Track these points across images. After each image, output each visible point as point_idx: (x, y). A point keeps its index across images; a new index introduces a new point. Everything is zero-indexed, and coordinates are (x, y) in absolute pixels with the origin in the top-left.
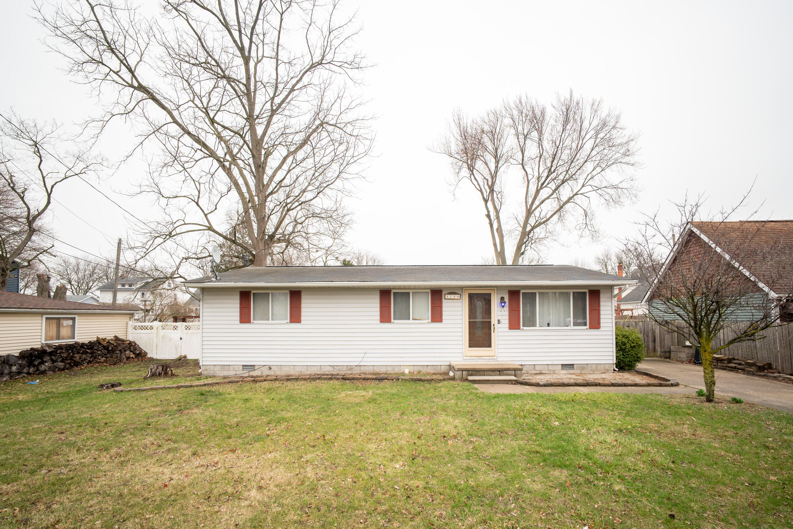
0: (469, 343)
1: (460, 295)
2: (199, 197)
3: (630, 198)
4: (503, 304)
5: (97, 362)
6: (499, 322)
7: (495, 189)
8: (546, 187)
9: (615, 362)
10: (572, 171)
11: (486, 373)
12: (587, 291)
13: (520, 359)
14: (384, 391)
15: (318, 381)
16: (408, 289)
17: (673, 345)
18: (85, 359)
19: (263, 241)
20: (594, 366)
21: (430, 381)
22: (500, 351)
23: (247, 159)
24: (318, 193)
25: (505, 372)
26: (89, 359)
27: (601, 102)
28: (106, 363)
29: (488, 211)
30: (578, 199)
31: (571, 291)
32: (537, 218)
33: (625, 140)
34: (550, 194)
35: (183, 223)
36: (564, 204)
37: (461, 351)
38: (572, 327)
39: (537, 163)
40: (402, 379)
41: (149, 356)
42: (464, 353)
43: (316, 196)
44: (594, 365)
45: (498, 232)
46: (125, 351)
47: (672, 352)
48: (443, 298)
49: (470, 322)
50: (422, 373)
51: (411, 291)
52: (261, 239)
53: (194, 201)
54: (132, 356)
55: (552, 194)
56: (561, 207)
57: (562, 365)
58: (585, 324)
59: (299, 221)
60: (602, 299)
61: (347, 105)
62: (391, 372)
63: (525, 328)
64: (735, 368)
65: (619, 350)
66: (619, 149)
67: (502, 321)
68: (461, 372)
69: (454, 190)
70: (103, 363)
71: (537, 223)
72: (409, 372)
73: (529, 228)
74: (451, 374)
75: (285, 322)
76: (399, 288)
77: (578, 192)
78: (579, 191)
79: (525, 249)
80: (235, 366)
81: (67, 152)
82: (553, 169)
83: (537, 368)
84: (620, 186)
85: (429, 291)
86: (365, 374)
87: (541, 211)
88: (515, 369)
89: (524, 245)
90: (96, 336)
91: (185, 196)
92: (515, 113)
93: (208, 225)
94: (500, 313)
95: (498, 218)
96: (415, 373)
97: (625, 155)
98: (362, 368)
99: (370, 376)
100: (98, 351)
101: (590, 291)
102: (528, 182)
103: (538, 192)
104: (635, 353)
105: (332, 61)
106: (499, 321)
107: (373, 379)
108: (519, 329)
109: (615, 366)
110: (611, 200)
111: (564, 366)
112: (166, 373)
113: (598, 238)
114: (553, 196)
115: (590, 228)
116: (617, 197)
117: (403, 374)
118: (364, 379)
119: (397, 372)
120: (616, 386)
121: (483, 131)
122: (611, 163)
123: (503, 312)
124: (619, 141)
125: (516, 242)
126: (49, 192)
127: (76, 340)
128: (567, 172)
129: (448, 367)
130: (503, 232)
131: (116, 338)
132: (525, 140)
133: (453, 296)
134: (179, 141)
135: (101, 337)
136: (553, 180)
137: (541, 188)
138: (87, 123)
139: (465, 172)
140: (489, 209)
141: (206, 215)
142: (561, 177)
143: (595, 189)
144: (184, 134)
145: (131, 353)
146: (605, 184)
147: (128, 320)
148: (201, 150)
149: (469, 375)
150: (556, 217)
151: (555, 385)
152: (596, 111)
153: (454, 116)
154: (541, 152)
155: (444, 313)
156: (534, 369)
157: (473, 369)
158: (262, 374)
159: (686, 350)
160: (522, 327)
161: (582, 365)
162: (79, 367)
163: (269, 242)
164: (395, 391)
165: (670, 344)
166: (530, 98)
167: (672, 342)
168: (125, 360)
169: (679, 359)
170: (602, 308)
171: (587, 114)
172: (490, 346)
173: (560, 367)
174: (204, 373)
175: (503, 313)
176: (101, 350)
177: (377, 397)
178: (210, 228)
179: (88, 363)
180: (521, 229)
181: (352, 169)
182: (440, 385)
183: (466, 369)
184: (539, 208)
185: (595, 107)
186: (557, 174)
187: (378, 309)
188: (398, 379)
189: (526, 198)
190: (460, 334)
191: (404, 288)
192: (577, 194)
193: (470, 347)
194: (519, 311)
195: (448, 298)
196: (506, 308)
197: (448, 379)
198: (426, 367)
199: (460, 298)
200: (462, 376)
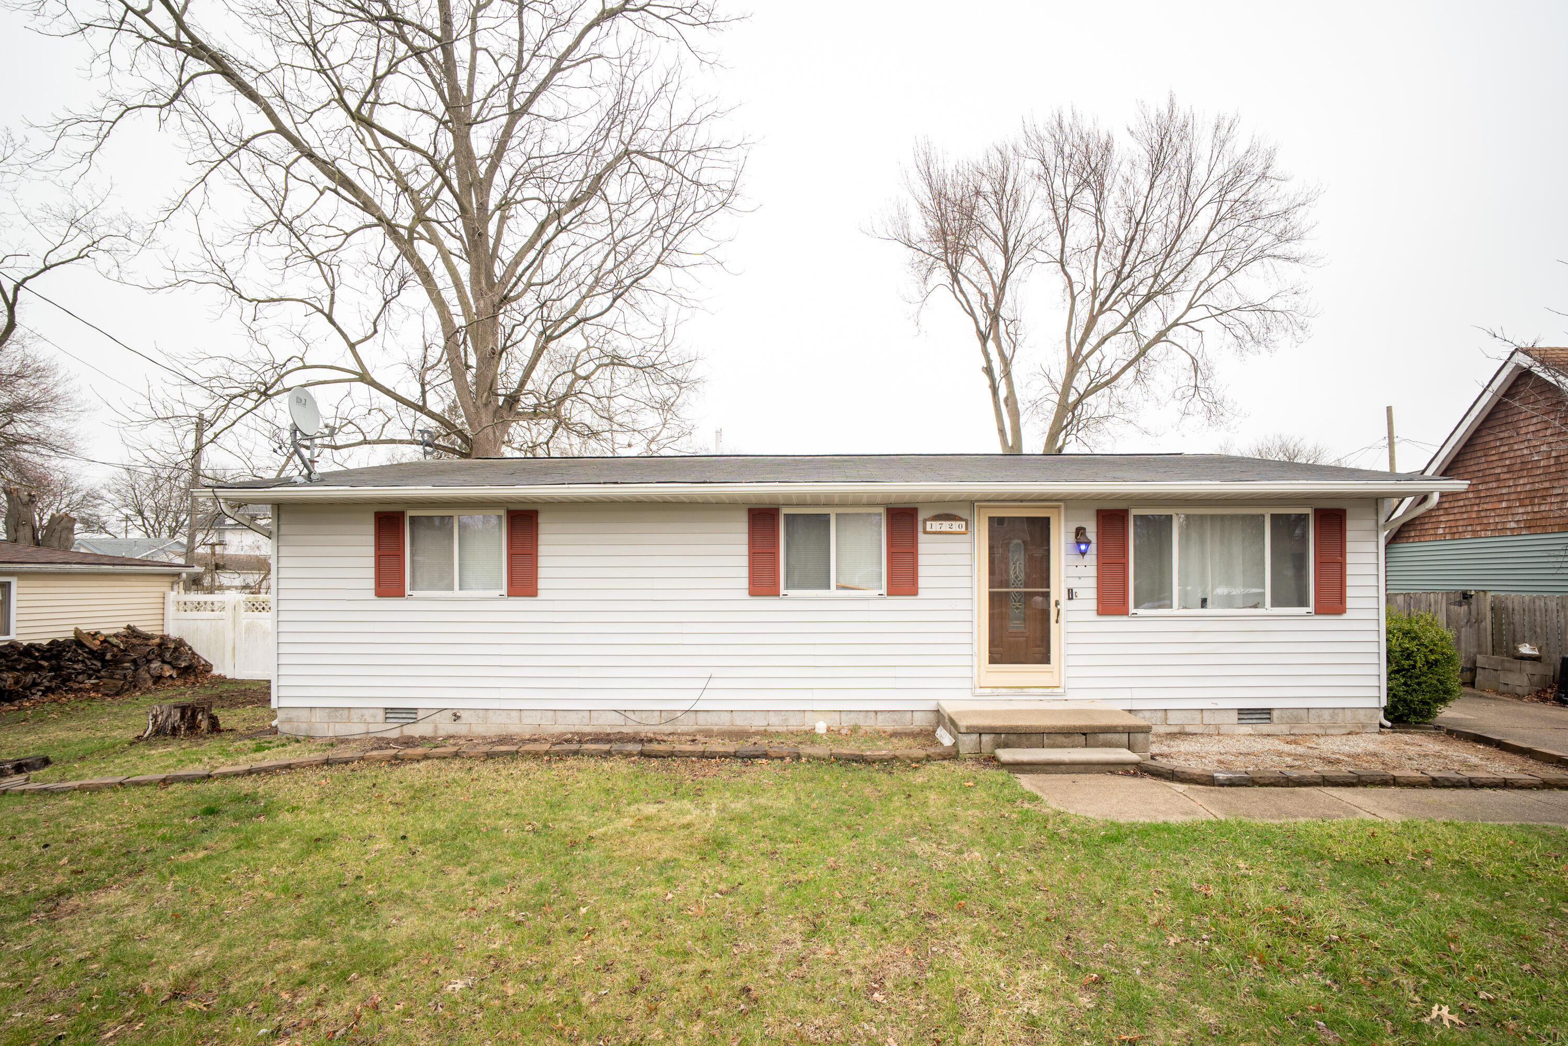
0: (990, 652)
1: (966, 521)
2: (332, 302)
3: (1291, 331)
4: (1083, 547)
5: (71, 690)
6: (1071, 594)
7: (1002, 314)
8: (1110, 309)
9: (1384, 703)
10: (1166, 276)
11: (1046, 741)
12: (1309, 511)
13: (1127, 694)
14: (756, 802)
15: (571, 762)
16: (825, 505)
17: (1480, 653)
18: (35, 684)
19: (491, 408)
20: (1326, 715)
21: (888, 762)
22: (1072, 672)
23: (451, 219)
24: (615, 300)
25: (1101, 736)
26: (47, 684)
27: (1236, 121)
28: (97, 691)
29: (989, 361)
30: (1179, 334)
31: (1268, 512)
32: (1093, 375)
33: (1284, 205)
34: (1118, 324)
35: (300, 364)
36: (1150, 345)
37: (967, 672)
38: (1268, 610)
39: (1093, 260)
40: (809, 756)
41: (216, 672)
42: (976, 678)
43: (611, 306)
44: (1326, 712)
45: (1007, 405)
46: (149, 661)
47: (1478, 671)
48: (920, 529)
49: (992, 596)
50: (861, 732)
51: (832, 512)
52: (486, 405)
53: (322, 311)
54: (168, 674)
55: (1124, 324)
56: (1143, 353)
57: (1241, 711)
58: (1303, 603)
59: (581, 372)
60: (1349, 535)
61: (686, 116)
62: (780, 729)
63: (1141, 612)
65: (1397, 672)
66: (1269, 225)
67: (1080, 593)
68: (975, 737)
69: (918, 312)
70: (88, 691)
71: (1092, 385)
72: (828, 730)
73: (1072, 398)
74: (945, 738)
75: (496, 593)
76: (801, 502)
77: (1178, 319)
78: (1181, 317)
79: (1064, 440)
80: (365, 711)
81: (47, 208)
82: (1127, 269)
83: (1173, 718)
84: (1271, 305)
85: (882, 510)
86: (708, 734)
87: (1101, 357)
88: (1130, 727)
89: (1064, 432)
90: (72, 628)
91: (301, 301)
92: (1049, 149)
93: (359, 370)
94: (1073, 571)
95: (1007, 374)
96: (843, 732)
97: (1279, 238)
98: (701, 718)
99: (716, 746)
100: (74, 662)
101: (1318, 512)
102: (1073, 298)
103: (1092, 320)
104: (1438, 680)
105: (649, 5)
106: (1070, 591)
107: (726, 756)
108: (1126, 613)
109: (1382, 713)
110: (1248, 338)
111: (1245, 714)
112: (193, 727)
113: (1221, 418)
114: (1124, 329)
115: (1204, 396)
116: (1263, 330)
117: (810, 736)
118: (703, 756)
119: (795, 728)
120: (1445, 787)
121: (978, 193)
122: (1250, 257)
123: (1081, 568)
124: (1272, 208)
125: (1046, 426)
126: (11, 301)
127: (13, 636)
128: (1156, 276)
129: (932, 716)
130: (1020, 405)
131: (132, 632)
132: (1068, 210)
133: (945, 526)
134: (288, 172)
135: (86, 628)
136: (1125, 295)
137: (1101, 312)
138: (63, 126)
139: (941, 275)
140: (992, 357)
141: (352, 346)
142: (1143, 290)
143: (1215, 312)
144: (299, 157)
145: (166, 667)
146: (1236, 303)
147: (166, 589)
148: (335, 191)
149: (999, 746)
150: (1131, 372)
151: (1262, 781)
152: (1224, 142)
153: (916, 155)
154: (1101, 237)
155: (922, 571)
156: (1165, 722)
157: (1011, 728)
158: (436, 732)
159: (1528, 667)
160: (1132, 610)
161: (1295, 712)
162: (17, 702)
163: (505, 413)
164: (785, 803)
165: (1473, 650)
166: (1079, 117)
167: (1479, 646)
168: (150, 683)
169: (1502, 688)
170: (1350, 558)
171: (1203, 148)
172: (1046, 659)
173: (1234, 716)
174: (284, 728)
175: (1081, 571)
176: (83, 662)
177: (733, 829)
178: (364, 377)
179: (44, 693)
180: (1056, 398)
181: (693, 242)
182: (919, 778)
183: (992, 728)
184: (1098, 352)
185: (1223, 133)
186: (1133, 285)
187: (744, 561)
188: (798, 757)
189: (1068, 333)
190: (966, 628)
191: (815, 501)
192: (1178, 325)
193: (992, 661)
194: (1125, 566)
195: (934, 530)
196: (1091, 558)
197: (940, 754)
198: (873, 714)
199: (967, 528)
200: (978, 747)
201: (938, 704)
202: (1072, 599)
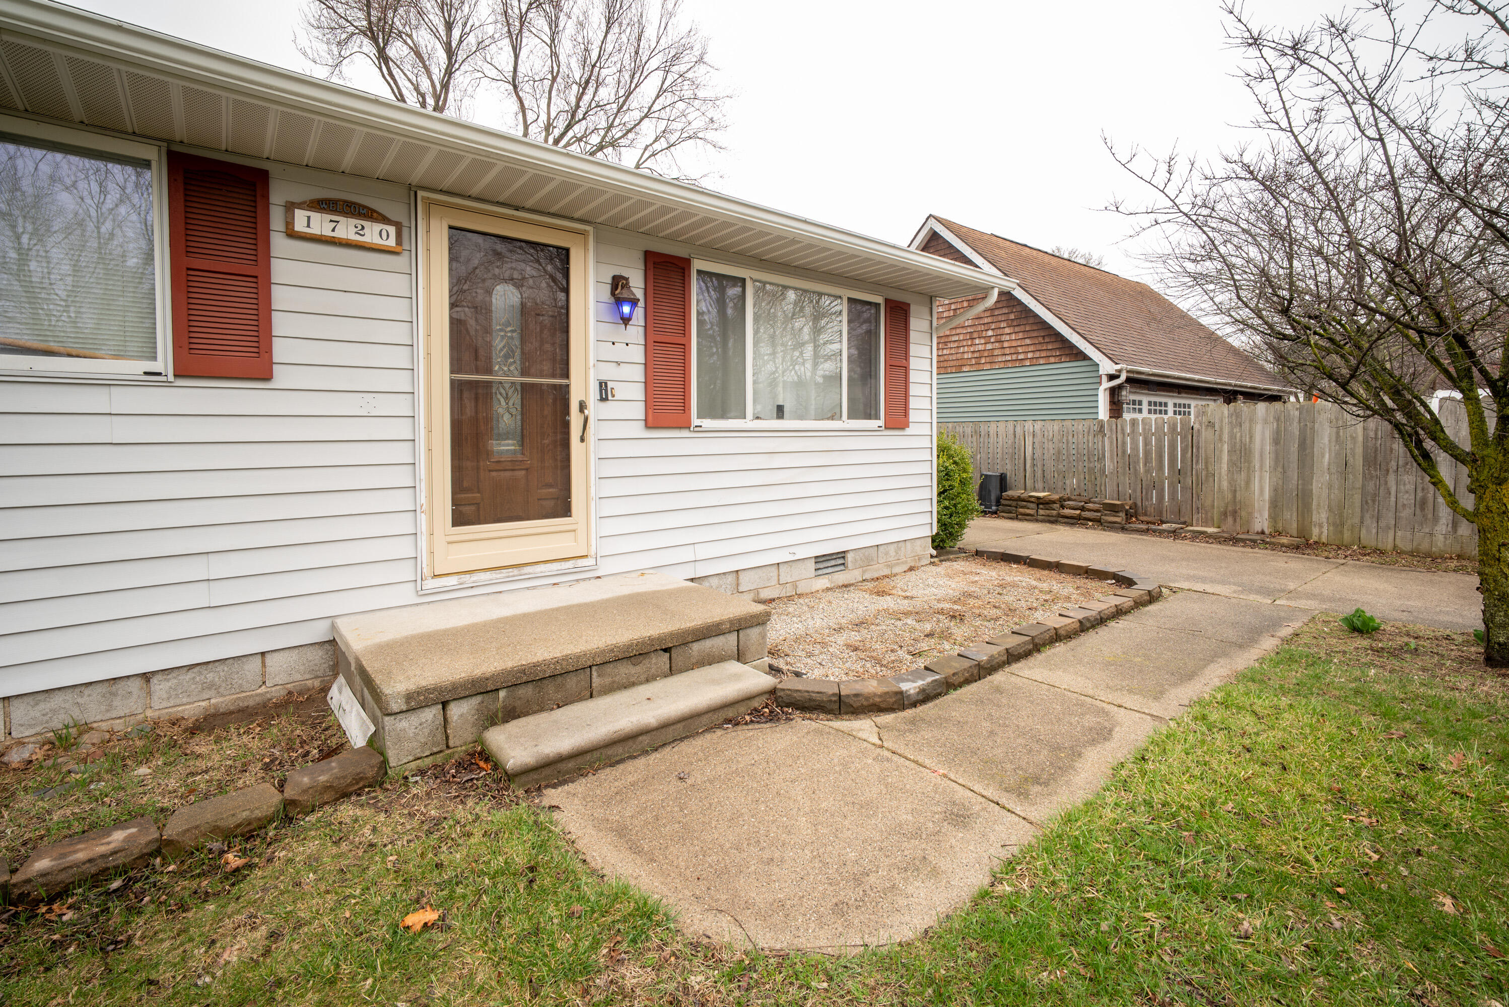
0: (455, 502)
1: (399, 226)
4: (626, 309)
6: (605, 392)
9: (935, 530)
11: (596, 681)
13: (687, 555)
20: (892, 551)
22: (609, 527)
25: (696, 647)
31: (845, 294)
33: (716, 92)
37: (404, 548)
38: (846, 422)
39: (546, 93)
42: (424, 556)
44: (891, 545)
48: (277, 221)
49: (456, 389)
57: (819, 559)
58: (875, 414)
63: (707, 423)
64: (1079, 518)
67: (620, 391)
68: (431, 714)
74: (351, 715)
82: (581, 111)
88: (740, 621)
94: (606, 351)
97: (709, 125)
101: (888, 303)
106: (603, 386)
108: (685, 425)
109: (931, 541)
111: (821, 562)
123: (620, 346)
129: (317, 657)
133: (346, 229)
149: (493, 720)
151: (957, 681)
154: (555, 72)
155: (281, 323)
156: (737, 589)
157: (523, 671)
160: (695, 421)
161: (867, 552)
170: (912, 363)
172: (563, 509)
173: (811, 567)
175: (619, 352)
183: (472, 681)
186: (586, 130)
190: (402, 453)
193: (459, 519)
194: (685, 348)
195: (315, 230)
196: (635, 332)
197: (327, 788)
198: (135, 686)
199: (399, 241)
200: (440, 737)
201: (333, 627)
202: (606, 399)
